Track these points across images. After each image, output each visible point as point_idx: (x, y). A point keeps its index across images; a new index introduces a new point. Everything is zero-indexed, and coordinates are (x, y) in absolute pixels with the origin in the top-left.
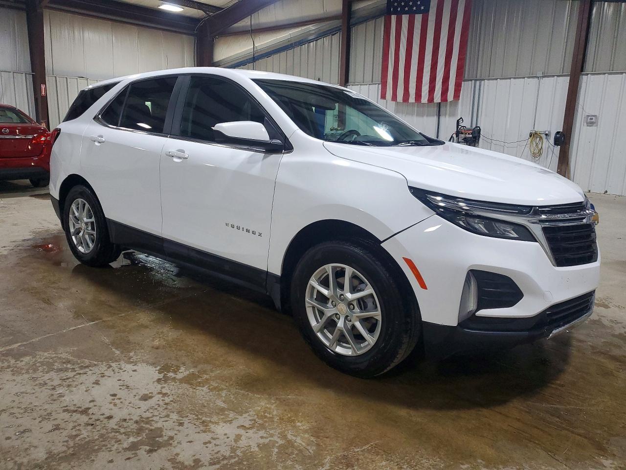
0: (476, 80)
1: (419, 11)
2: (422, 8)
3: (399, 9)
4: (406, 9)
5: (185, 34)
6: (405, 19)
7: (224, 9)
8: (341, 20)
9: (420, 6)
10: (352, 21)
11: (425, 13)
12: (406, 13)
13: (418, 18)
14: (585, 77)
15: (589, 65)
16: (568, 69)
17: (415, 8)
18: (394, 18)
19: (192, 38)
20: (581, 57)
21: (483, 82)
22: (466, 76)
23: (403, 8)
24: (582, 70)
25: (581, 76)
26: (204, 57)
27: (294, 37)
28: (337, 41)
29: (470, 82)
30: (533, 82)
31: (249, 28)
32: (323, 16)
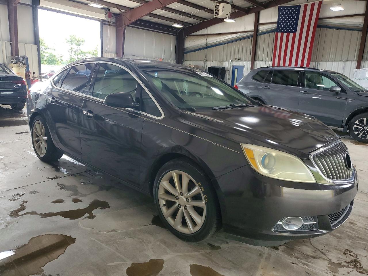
0: (316, 61)
1: (291, 32)
2: (293, 30)
3: (282, 30)
4: (286, 30)
5: (172, 35)
6: (285, 34)
7: (193, 24)
8: (253, 33)
9: (292, 29)
10: (258, 33)
11: (295, 33)
12: (285, 32)
13: (291, 35)
14: (363, 62)
15: (365, 57)
17: (290, 30)
18: (280, 34)
19: (175, 37)
20: (362, 54)
21: (319, 62)
22: (312, 59)
23: (284, 30)
24: (362, 60)
25: (362, 62)
27: (228, 39)
28: (250, 41)
29: (313, 62)
30: (341, 63)
31: (205, 33)
32: (244, 30)
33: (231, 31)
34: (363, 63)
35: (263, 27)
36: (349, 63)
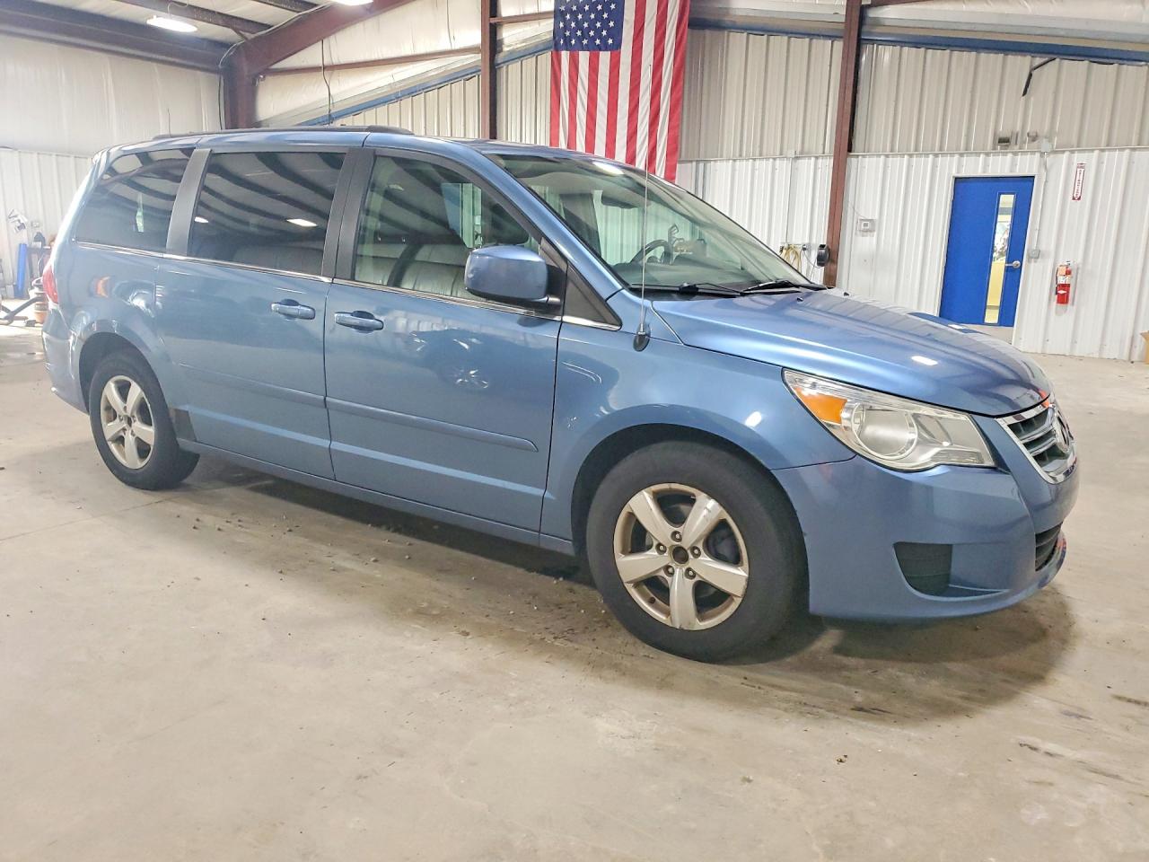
0: (698, 162)
1: (606, 48)
2: (610, 41)
3: (573, 42)
4: (585, 42)
5: (199, 69)
6: (584, 57)
7: (270, 27)
8: (479, 57)
9: (607, 37)
10: (500, 58)
11: (616, 48)
12: (584, 48)
13: (605, 57)
14: (854, 160)
15: (859, 142)
16: (830, 147)
17: (598, 42)
18: (565, 55)
19: (215, 77)
20: (847, 129)
21: (708, 164)
22: (683, 154)
23: (580, 39)
24: (850, 150)
25: (848, 159)
26: (238, 111)
27: (400, 82)
28: (473, 90)
29: (689, 165)
30: (783, 166)
31: (320, 63)
32: (447, 47)
33: (407, 51)
34: (853, 162)
35: (513, 32)
36: (806, 165)
